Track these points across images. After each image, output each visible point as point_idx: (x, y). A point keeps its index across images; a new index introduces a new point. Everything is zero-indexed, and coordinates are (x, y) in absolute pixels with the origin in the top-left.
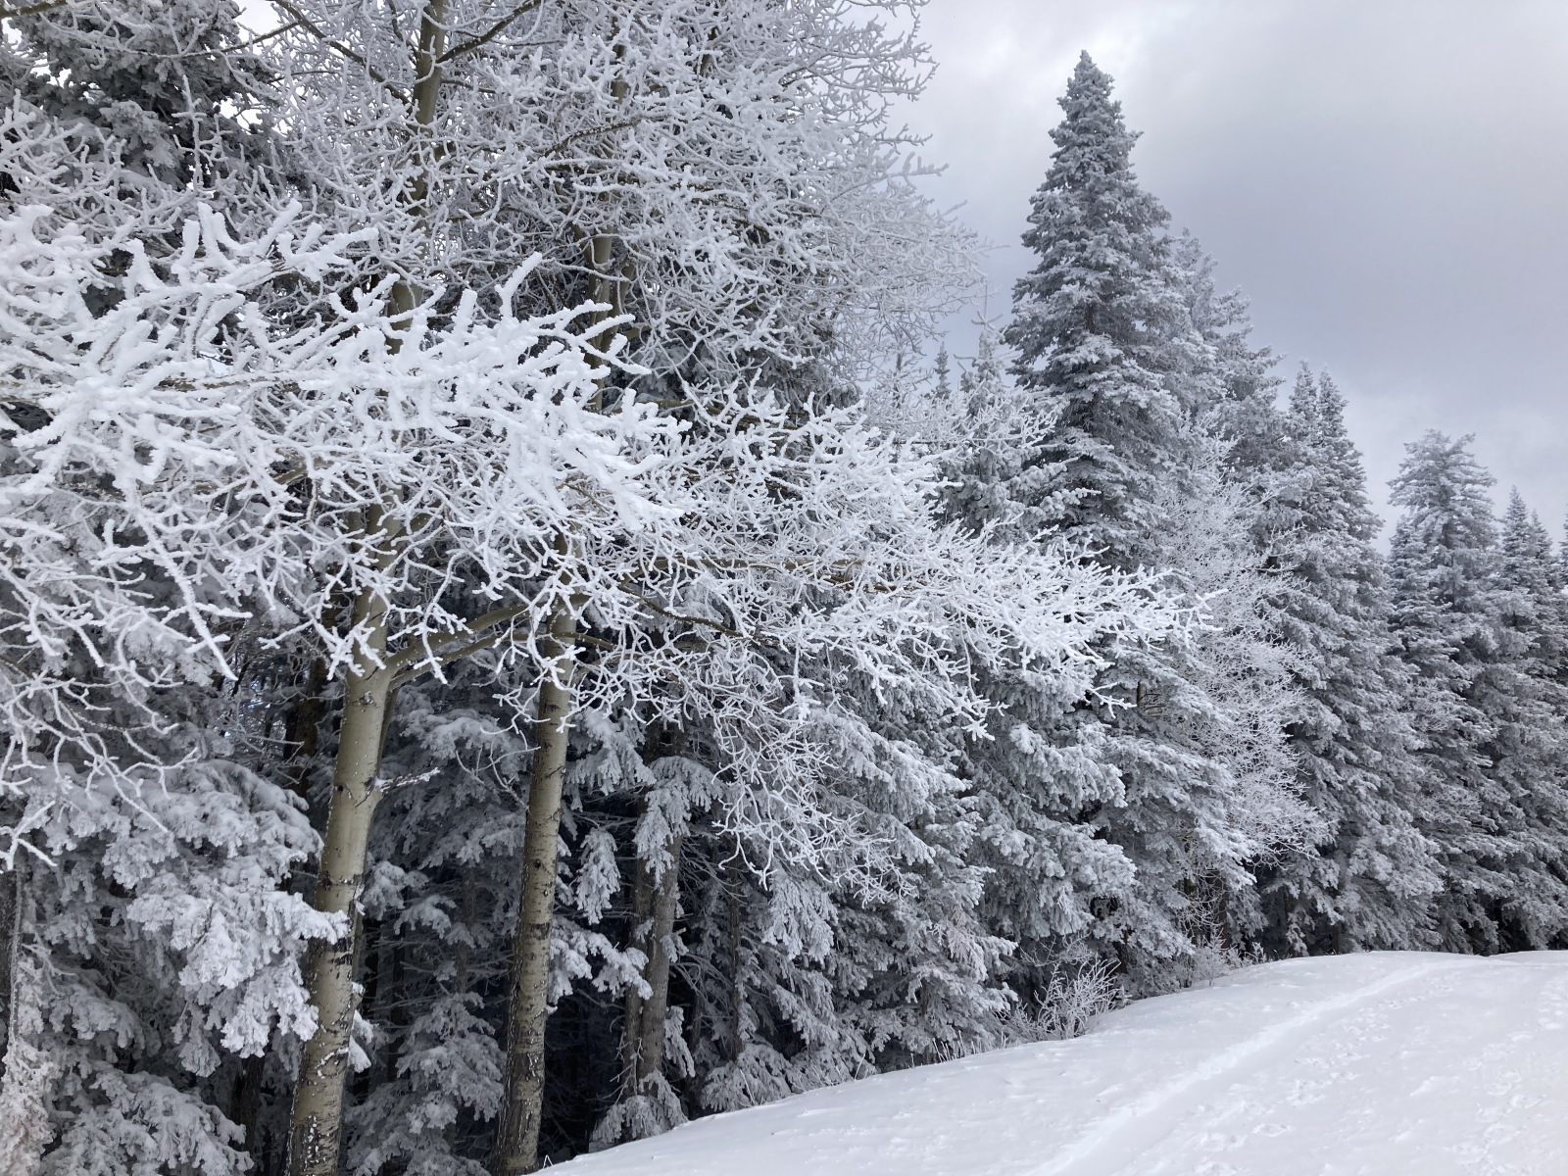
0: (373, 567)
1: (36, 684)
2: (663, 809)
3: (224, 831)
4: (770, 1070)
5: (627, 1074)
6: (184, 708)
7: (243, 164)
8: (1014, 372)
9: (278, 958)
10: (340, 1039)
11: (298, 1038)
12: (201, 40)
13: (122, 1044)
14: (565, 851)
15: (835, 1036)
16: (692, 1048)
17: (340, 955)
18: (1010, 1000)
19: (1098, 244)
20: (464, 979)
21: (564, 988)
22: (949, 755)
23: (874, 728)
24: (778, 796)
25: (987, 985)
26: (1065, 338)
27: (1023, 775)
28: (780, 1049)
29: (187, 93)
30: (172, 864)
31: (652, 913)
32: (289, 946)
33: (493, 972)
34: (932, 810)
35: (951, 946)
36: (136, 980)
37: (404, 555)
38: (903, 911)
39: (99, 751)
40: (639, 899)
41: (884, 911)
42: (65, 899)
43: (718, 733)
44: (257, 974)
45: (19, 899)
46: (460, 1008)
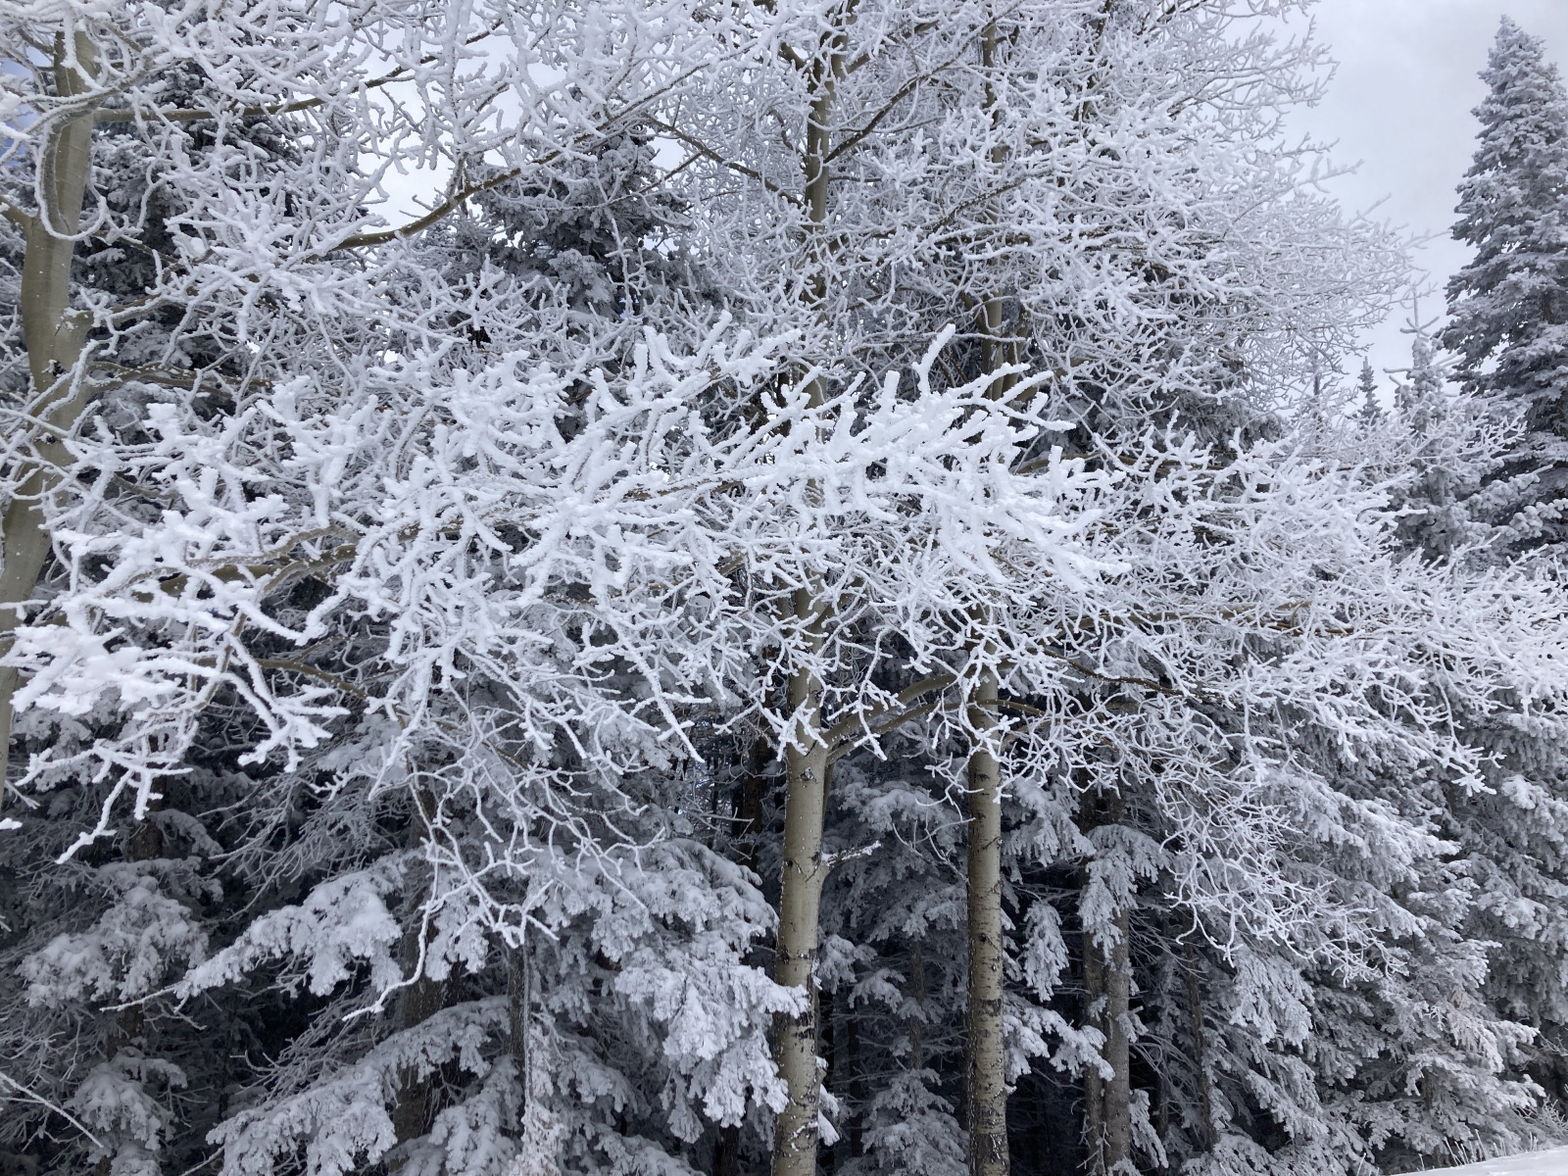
0: (807, 650)
1: (530, 776)
2: (1106, 881)
3: (691, 906)
4: (1252, 1165)
5: (1093, 1161)
6: (648, 791)
7: (663, 289)
8: (1457, 378)
9: (747, 1031)
10: (809, 1113)
11: (771, 1110)
12: (626, 185)
13: (619, 1109)
14: (1009, 925)
15: (1325, 1130)
16: (1162, 1135)
17: (803, 1029)
18: (1534, 1095)
19: (1548, 223)
20: (919, 1054)
21: (1021, 1067)
22: (1428, 813)
23: (1336, 786)
24: (1236, 865)
25: (1502, 1077)
26: (1517, 335)
27: (1523, 834)
28: (1260, 1142)
29: (616, 234)
30: (649, 939)
31: (1104, 989)
32: (756, 1020)
33: (947, 1048)
34: (1414, 876)
35: (1455, 1031)
36: (625, 1048)
37: (834, 636)
38: (1390, 990)
39: (584, 834)
40: (1089, 975)
41: (1368, 990)
42: (563, 972)
43: (1160, 799)
44: (730, 1046)
45: (526, 971)
46: (917, 1084)
